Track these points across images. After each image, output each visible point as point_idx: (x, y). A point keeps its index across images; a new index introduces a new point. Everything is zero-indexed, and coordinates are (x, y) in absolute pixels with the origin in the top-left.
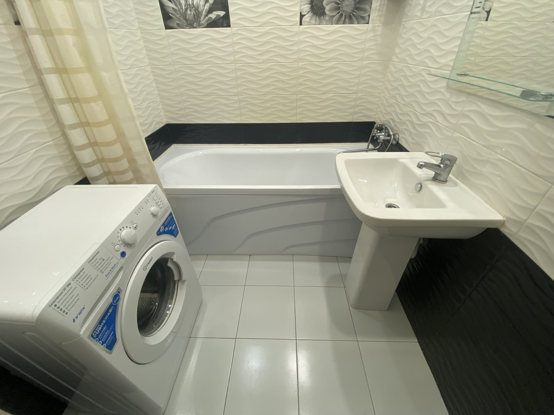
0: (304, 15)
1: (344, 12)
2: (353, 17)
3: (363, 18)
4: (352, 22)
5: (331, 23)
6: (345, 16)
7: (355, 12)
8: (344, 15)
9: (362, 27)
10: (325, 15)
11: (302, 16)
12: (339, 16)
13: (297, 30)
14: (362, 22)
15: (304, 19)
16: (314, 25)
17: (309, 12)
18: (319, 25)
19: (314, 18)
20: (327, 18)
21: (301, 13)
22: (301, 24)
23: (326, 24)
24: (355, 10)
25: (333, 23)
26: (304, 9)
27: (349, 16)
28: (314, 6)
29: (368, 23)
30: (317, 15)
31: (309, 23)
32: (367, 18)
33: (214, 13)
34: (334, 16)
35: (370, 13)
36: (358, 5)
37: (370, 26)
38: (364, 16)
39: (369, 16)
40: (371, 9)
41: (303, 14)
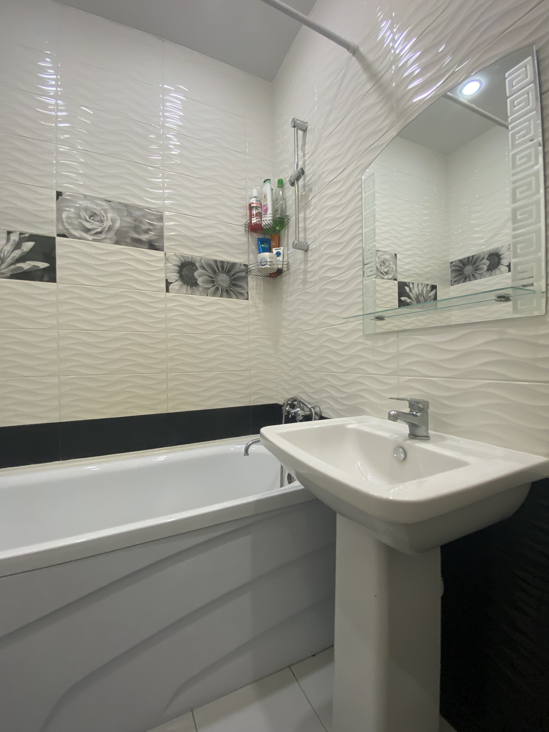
0: (171, 283)
1: (220, 286)
2: (231, 292)
3: (242, 294)
4: (230, 297)
5: (207, 295)
6: (222, 289)
7: (232, 288)
8: (220, 288)
9: (242, 302)
10: (197, 285)
11: (168, 284)
12: (214, 289)
13: (163, 296)
14: (241, 298)
15: (171, 287)
16: (185, 294)
17: (178, 280)
18: (191, 294)
19: (185, 287)
20: (201, 289)
21: (167, 280)
22: (167, 291)
23: (201, 295)
24: (231, 286)
25: (208, 295)
26: (170, 276)
27: (226, 290)
28: (183, 276)
29: (248, 299)
30: (188, 285)
31: (178, 292)
32: (246, 294)
33: (28, 262)
34: (209, 288)
35: (248, 290)
36: (234, 282)
37: (250, 302)
38: (242, 292)
39: (247, 293)
40: (248, 287)
41: (169, 281)
